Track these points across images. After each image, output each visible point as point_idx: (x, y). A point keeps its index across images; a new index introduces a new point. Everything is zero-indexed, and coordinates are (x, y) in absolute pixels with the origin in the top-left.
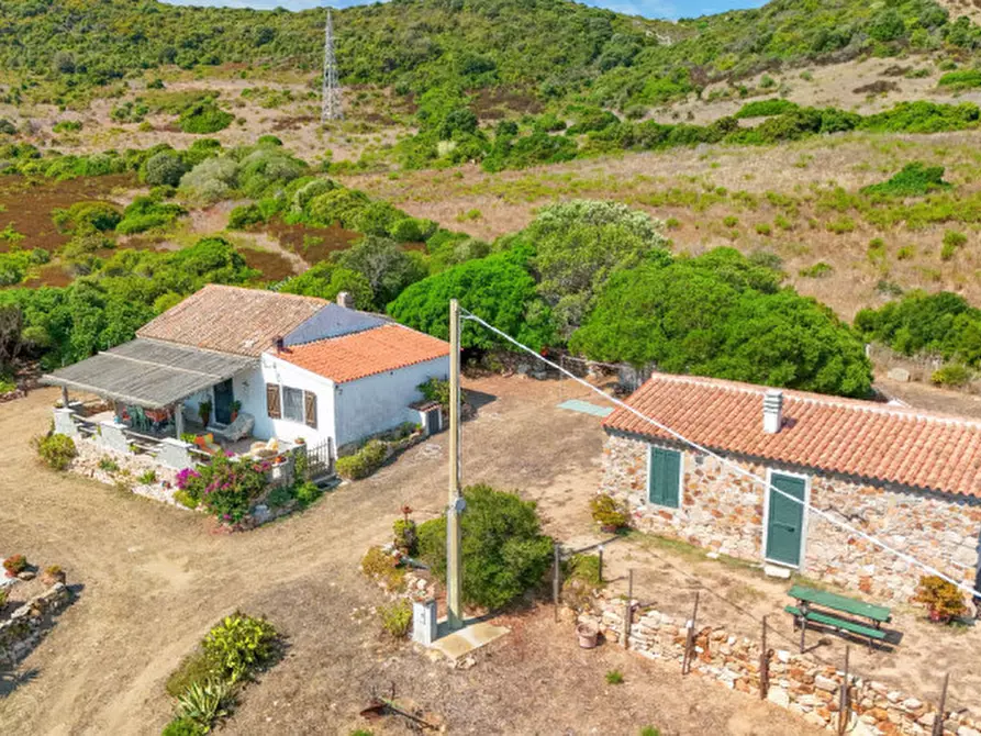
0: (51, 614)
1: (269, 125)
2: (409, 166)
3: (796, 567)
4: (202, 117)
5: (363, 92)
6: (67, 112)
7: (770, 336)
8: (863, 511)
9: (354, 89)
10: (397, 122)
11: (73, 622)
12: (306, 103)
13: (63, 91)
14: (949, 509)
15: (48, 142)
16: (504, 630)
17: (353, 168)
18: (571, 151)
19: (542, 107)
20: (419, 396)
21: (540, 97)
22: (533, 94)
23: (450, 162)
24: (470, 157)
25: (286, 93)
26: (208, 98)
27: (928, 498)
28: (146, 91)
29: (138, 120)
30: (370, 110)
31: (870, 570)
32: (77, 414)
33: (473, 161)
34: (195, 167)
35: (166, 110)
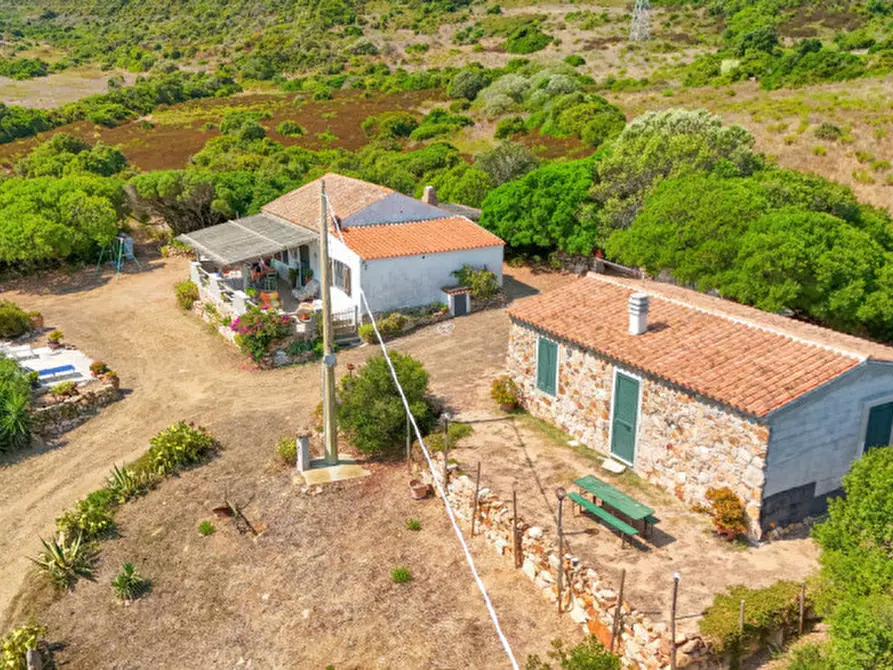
0: (98, 405)
1: (581, 46)
2: (688, 83)
3: (630, 465)
4: (525, 38)
5: (676, 13)
6: (420, 36)
7: (774, 253)
8: (679, 419)
9: (669, 10)
10: (701, 42)
11: (110, 415)
12: (620, 25)
13: (420, 17)
14: (741, 425)
15: (399, 62)
16: (368, 473)
17: (635, 85)
18: (858, 69)
19: (863, 24)
20: (455, 280)
21: (863, 14)
22: (855, 10)
23: (729, 80)
24: (751, 75)
25: (603, 16)
26: (536, 22)
27: (728, 413)
28: (486, 17)
29: (474, 42)
30: (679, 30)
31: (682, 477)
32: (202, 267)
33: (753, 79)
34: (493, 83)
35: (497, 34)
